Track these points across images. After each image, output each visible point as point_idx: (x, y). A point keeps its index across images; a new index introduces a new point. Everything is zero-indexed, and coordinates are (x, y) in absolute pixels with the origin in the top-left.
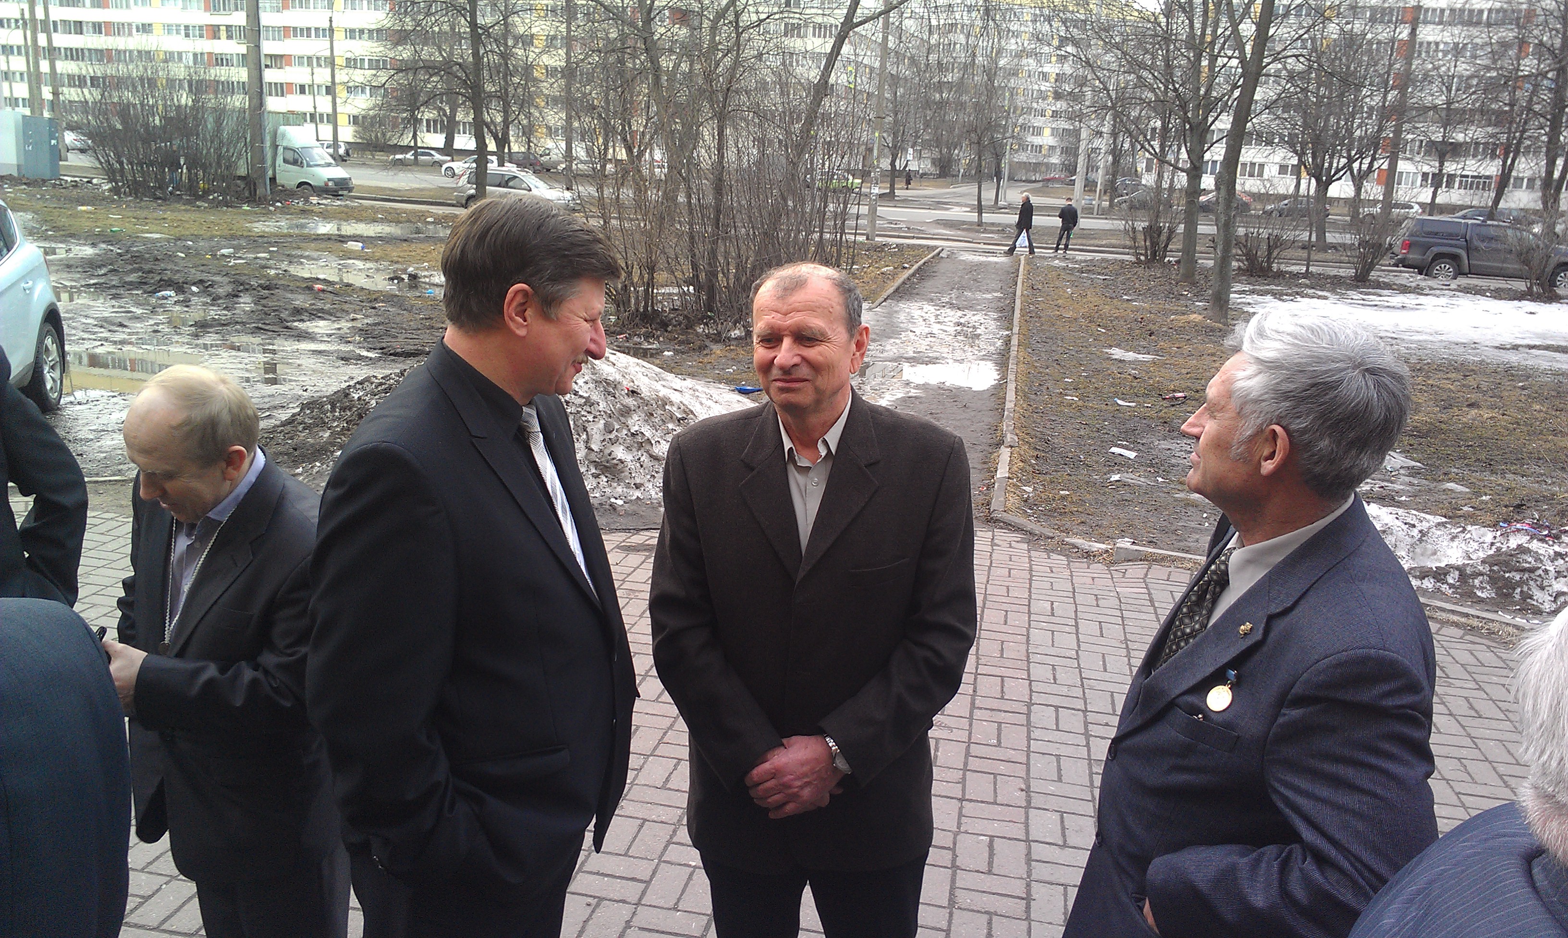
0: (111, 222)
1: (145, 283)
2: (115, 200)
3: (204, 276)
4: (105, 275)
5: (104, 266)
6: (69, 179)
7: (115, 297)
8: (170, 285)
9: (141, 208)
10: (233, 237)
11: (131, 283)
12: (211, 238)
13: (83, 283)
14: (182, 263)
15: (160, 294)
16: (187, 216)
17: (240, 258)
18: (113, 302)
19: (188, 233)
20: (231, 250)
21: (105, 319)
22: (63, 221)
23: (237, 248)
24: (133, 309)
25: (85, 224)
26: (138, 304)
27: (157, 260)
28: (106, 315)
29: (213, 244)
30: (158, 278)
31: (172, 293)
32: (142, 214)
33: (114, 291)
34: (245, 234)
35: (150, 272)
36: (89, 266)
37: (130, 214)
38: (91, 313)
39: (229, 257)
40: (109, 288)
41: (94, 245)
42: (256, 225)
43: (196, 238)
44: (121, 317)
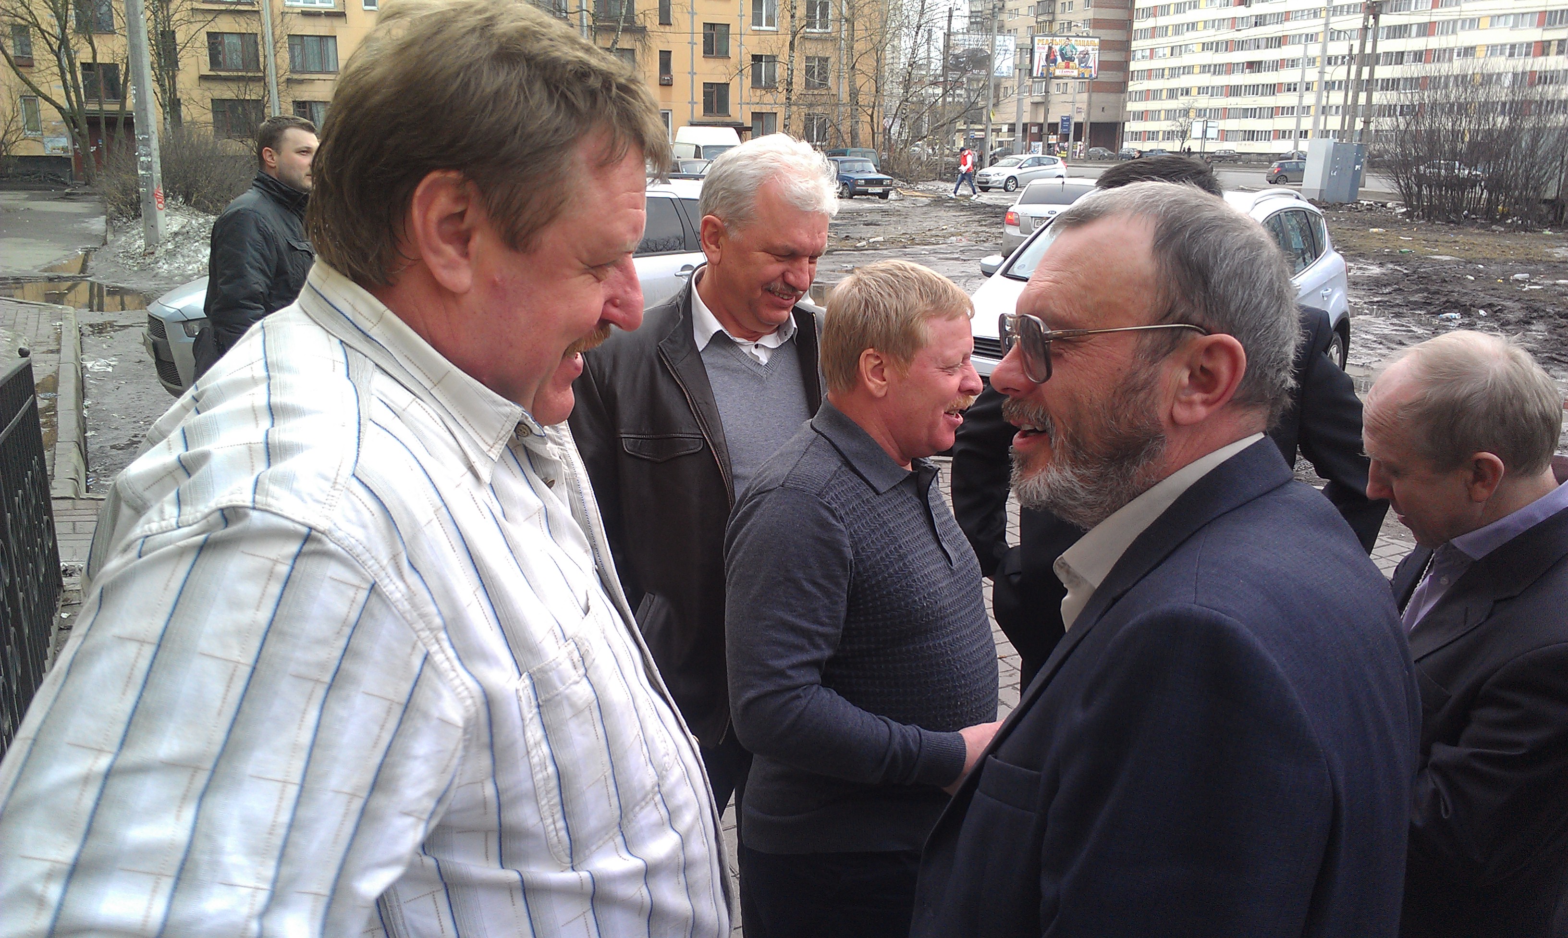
0: (1400, 243)
1: (1430, 304)
2: (1406, 223)
3: (1494, 300)
4: (1390, 293)
5: (1389, 285)
6: (1365, 203)
7: (1397, 315)
8: (1456, 308)
9: (1432, 231)
10: (1530, 262)
11: (1415, 303)
12: (1505, 263)
13: (1367, 300)
14: (1471, 286)
15: (1444, 316)
16: (1480, 240)
17: (1536, 284)
18: (1395, 321)
19: (1480, 256)
20: (1527, 275)
21: (1385, 337)
22: (1355, 241)
23: (1533, 274)
24: (1414, 329)
25: (1376, 245)
26: (1420, 323)
27: (1445, 281)
28: (1386, 332)
29: (1507, 268)
30: (1445, 299)
31: (1457, 315)
32: (1434, 236)
33: (1396, 310)
34: (1544, 259)
35: (1437, 293)
36: (1376, 283)
37: (1421, 237)
38: (1371, 329)
39: (1524, 282)
40: (1392, 306)
41: (1381, 265)
42: (1558, 250)
43: (1487, 261)
44: (1401, 335)
